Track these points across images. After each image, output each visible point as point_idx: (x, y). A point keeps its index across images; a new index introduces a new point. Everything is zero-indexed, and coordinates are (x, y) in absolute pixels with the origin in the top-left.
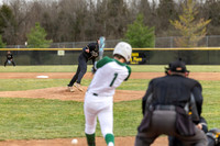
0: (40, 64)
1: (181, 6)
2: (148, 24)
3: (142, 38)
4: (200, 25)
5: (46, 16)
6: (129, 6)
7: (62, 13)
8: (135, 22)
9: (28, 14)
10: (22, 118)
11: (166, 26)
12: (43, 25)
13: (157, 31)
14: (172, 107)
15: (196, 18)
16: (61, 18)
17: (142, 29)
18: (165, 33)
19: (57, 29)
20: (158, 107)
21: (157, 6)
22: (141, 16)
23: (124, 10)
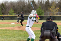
0: (12, 20)
1: (51, 4)
2: (42, 9)
3: (41, 13)
4: (56, 9)
5: (14, 6)
6: (37, 4)
7: (18, 6)
8: (39, 8)
9: (9, 6)
10: (7, 35)
11: (47, 9)
12: (13, 9)
13: (45, 11)
14: (49, 31)
15: (56, 7)
16: (18, 7)
17: (40, 10)
18: (47, 11)
19: (17, 10)
20: (45, 31)
21: (45, 4)
22: (40, 7)
23: (36, 5)
